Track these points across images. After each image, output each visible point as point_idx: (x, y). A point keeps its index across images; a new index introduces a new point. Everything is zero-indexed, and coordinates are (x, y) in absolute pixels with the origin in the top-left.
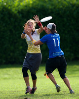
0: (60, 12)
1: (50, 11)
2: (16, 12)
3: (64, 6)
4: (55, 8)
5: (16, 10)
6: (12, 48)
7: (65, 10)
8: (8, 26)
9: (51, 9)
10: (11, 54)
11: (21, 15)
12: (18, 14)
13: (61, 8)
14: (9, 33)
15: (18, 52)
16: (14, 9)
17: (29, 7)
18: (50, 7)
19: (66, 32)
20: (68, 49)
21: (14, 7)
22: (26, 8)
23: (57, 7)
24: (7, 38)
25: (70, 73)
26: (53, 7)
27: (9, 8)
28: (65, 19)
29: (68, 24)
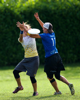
0: (63, 13)
1: (53, 12)
2: (18, 13)
3: (67, 8)
4: (57, 9)
5: (18, 11)
6: (15, 49)
7: (68, 11)
8: (10, 27)
9: (54, 10)
10: (14, 56)
11: (23, 16)
12: (20, 15)
13: (64, 9)
14: (11, 35)
15: (20, 54)
16: (17, 10)
17: (32, 8)
18: (53, 8)
19: (69, 33)
20: (71, 51)
21: (16, 8)
22: (28, 9)
23: (60, 8)
24: (10, 39)
25: (73, 74)
26: (56, 8)
27: (12, 9)
28: (68, 20)
29: (71, 25)
